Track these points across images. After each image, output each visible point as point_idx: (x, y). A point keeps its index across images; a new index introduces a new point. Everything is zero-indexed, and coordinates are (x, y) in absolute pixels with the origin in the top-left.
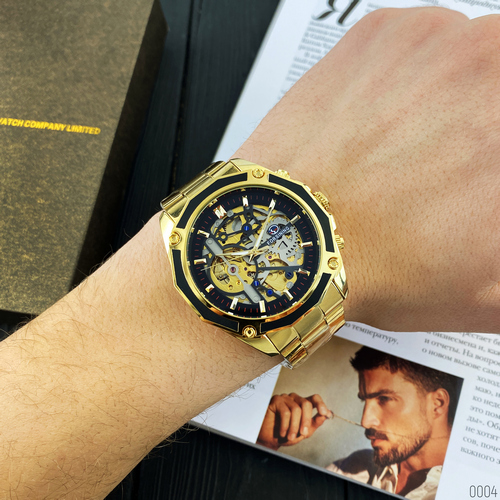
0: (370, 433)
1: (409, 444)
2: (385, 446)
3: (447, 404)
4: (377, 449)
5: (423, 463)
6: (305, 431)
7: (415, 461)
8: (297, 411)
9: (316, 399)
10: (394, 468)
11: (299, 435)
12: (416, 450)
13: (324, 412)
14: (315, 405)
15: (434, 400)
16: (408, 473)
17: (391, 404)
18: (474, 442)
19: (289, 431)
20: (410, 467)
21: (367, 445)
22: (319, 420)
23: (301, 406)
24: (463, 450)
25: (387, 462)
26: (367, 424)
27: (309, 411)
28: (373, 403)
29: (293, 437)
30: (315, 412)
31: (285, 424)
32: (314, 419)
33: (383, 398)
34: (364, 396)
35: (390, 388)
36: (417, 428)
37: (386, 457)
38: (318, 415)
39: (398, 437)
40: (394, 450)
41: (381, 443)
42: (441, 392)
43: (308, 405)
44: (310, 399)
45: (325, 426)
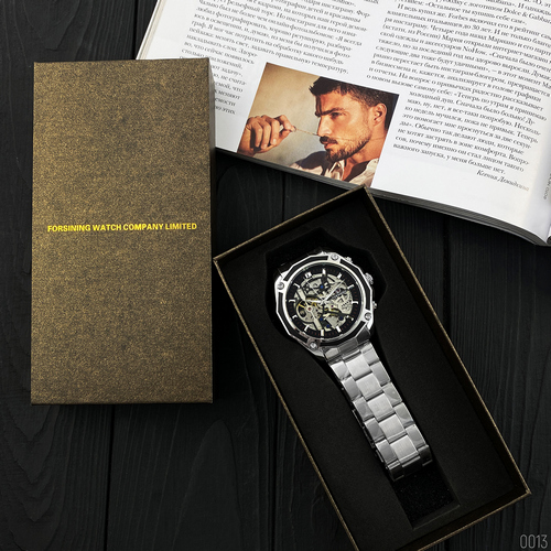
0: (324, 140)
1: (354, 145)
2: (335, 148)
3: (384, 114)
4: (329, 150)
5: (364, 158)
6: (274, 142)
7: (358, 157)
8: (268, 128)
9: (282, 118)
10: (342, 162)
11: (269, 145)
12: (359, 149)
13: (288, 127)
14: (281, 123)
15: (375, 112)
16: (352, 166)
17: (341, 118)
18: (404, 140)
19: (261, 143)
20: (354, 161)
21: (322, 148)
22: (284, 133)
23: (271, 124)
24: (395, 146)
25: (336, 159)
26: (322, 134)
27: (277, 128)
28: (327, 118)
29: (265, 147)
30: (282, 127)
31: (259, 138)
32: (281, 132)
33: (334, 114)
34: (319, 114)
35: (340, 106)
36: (361, 133)
37: (336, 155)
38: (284, 130)
39: (345, 141)
40: (342, 151)
41: (330, 146)
42: (380, 106)
43: (276, 123)
44: (278, 119)
45: (289, 137)
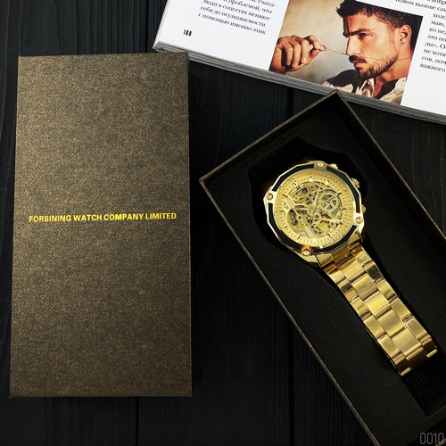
0: (352, 59)
1: (382, 64)
2: (365, 67)
3: (409, 35)
4: (358, 69)
5: (393, 76)
6: (305, 60)
7: (387, 76)
8: (298, 47)
9: (312, 38)
10: (372, 81)
11: (300, 63)
12: (387, 68)
13: (317, 46)
14: (311, 42)
15: (400, 33)
16: (381, 84)
17: (368, 38)
18: (430, 60)
19: (292, 61)
20: (383, 80)
21: (351, 67)
22: (314, 52)
23: (301, 44)
24: (422, 65)
25: (366, 77)
26: (351, 53)
27: (307, 47)
28: (355, 38)
29: (296, 65)
30: (312, 47)
31: (290, 57)
32: (311, 52)
33: (361, 34)
34: (347, 34)
35: (367, 27)
36: (388, 54)
37: (365, 74)
38: (314, 49)
39: (373, 60)
40: (371, 69)
41: (360, 65)
42: (405, 27)
43: (306, 43)
44: (308, 38)
45: (320, 56)
